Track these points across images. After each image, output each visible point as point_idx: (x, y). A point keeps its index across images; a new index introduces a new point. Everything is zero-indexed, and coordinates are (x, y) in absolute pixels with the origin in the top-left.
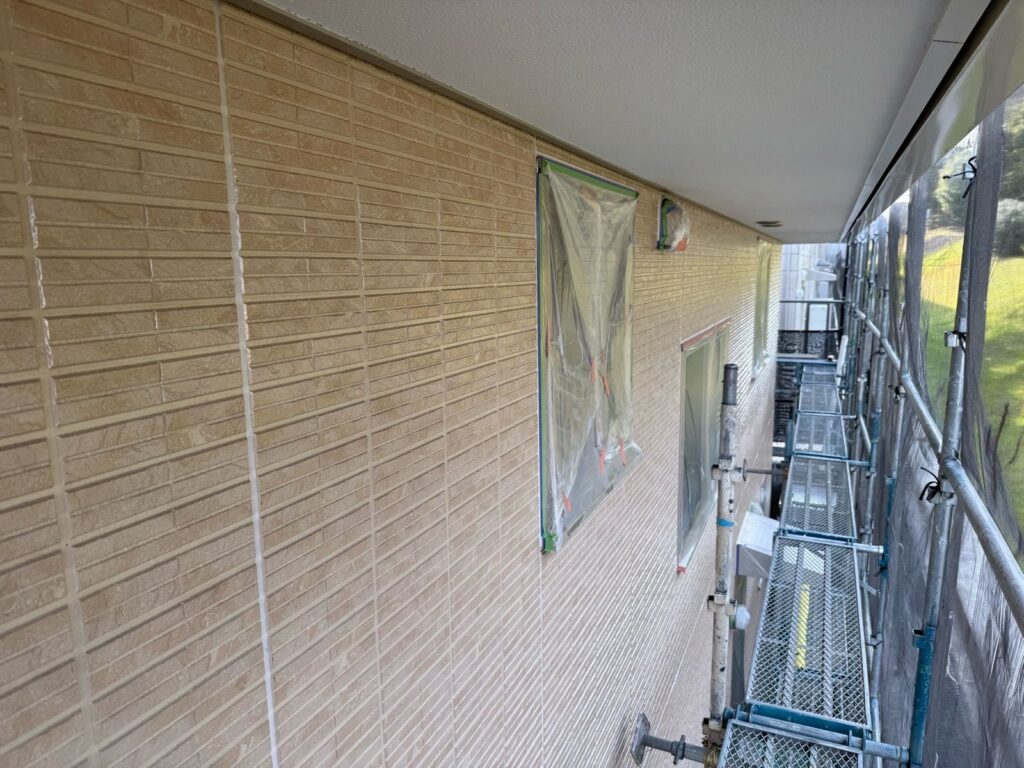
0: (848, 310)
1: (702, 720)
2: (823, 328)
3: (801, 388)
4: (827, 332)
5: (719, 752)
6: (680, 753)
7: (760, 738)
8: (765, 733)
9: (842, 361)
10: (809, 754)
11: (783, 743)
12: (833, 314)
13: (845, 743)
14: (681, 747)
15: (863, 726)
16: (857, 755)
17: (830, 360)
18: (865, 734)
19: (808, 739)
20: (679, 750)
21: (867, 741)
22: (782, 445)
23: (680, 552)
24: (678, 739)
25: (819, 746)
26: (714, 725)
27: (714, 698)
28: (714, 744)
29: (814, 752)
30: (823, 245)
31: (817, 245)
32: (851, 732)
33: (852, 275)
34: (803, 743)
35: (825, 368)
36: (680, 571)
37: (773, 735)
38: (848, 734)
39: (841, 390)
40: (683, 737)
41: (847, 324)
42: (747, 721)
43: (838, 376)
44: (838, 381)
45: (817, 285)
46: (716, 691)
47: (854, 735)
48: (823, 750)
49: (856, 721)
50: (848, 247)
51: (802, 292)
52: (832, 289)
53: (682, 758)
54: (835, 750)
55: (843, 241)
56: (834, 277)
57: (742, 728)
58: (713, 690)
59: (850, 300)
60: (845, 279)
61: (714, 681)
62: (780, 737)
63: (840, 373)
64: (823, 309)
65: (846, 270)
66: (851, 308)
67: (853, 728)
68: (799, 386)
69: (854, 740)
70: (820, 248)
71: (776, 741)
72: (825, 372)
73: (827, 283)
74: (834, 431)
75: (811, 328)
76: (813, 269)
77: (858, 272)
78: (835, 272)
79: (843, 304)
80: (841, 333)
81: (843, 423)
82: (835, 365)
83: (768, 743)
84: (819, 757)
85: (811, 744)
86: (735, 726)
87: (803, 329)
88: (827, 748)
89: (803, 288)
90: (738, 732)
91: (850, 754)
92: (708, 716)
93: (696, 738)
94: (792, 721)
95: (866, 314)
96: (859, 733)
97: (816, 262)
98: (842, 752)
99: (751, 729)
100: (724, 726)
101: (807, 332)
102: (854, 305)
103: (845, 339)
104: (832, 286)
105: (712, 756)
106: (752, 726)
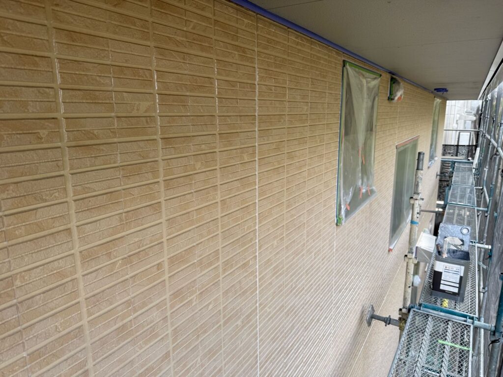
0: (482, 134)
1: (399, 309)
2: (467, 144)
3: (454, 173)
4: (469, 146)
5: (405, 323)
6: (388, 322)
7: (425, 316)
8: (428, 315)
9: (476, 161)
10: (448, 324)
11: (436, 319)
12: (473, 138)
13: (465, 321)
14: (389, 319)
15: (474, 316)
16: (470, 326)
17: (469, 160)
18: (474, 319)
19: (448, 319)
20: (388, 321)
21: (475, 322)
22: (442, 203)
23: (390, 243)
24: (388, 317)
25: (453, 321)
26: (404, 311)
27: (405, 299)
28: (404, 319)
29: (450, 323)
30: (470, 101)
31: (466, 101)
32: (468, 317)
33: (484, 116)
34: (445, 319)
35: (466, 164)
36: (390, 250)
37: (432, 316)
38: (466, 318)
39: (474, 175)
40: (390, 316)
41: (480, 142)
42: (420, 309)
43: (474, 168)
44: (474, 170)
45: (465, 123)
46: (406, 296)
47: (469, 318)
48: (454, 323)
49: (470, 313)
50: (483, 102)
51: (456, 125)
52: (473, 125)
53: (389, 324)
54: (460, 323)
55: (480, 99)
56: (474, 118)
57: (417, 312)
58: (404, 296)
59: (482, 129)
60: (480, 119)
61: (405, 292)
62: (435, 317)
63: (475, 167)
64: (468, 135)
65: (481, 114)
66: (483, 133)
67: (469, 316)
68: (453, 173)
69: (469, 320)
70: (467, 103)
71: (432, 318)
72: (467, 166)
73: (470, 122)
74: (470, 194)
75: (460, 144)
76: (463, 114)
77: (488, 115)
78: (475, 116)
79: (478, 132)
80: (476, 146)
81: (475, 190)
82: (472, 163)
83: (429, 319)
84: (452, 325)
85: (449, 320)
86: (414, 311)
87: (456, 144)
88: (456, 322)
89: (457, 124)
90: (415, 314)
91: (467, 325)
92: (401, 307)
93: (396, 316)
94: (441, 311)
95: (491, 136)
96: (472, 318)
97: (465, 110)
98: (463, 324)
99: (422, 313)
100: (409, 311)
101: (458, 146)
102: (484, 132)
103: (478, 149)
104: (473, 123)
105: (403, 324)
106: (422, 312)
